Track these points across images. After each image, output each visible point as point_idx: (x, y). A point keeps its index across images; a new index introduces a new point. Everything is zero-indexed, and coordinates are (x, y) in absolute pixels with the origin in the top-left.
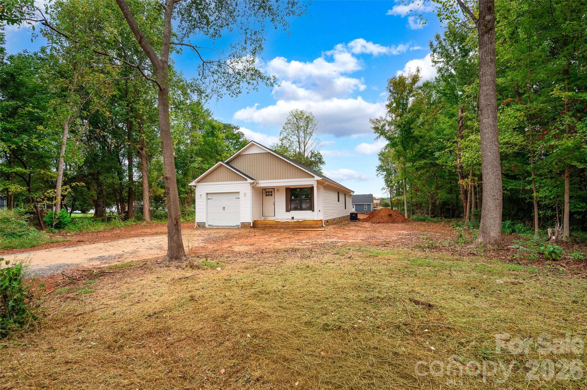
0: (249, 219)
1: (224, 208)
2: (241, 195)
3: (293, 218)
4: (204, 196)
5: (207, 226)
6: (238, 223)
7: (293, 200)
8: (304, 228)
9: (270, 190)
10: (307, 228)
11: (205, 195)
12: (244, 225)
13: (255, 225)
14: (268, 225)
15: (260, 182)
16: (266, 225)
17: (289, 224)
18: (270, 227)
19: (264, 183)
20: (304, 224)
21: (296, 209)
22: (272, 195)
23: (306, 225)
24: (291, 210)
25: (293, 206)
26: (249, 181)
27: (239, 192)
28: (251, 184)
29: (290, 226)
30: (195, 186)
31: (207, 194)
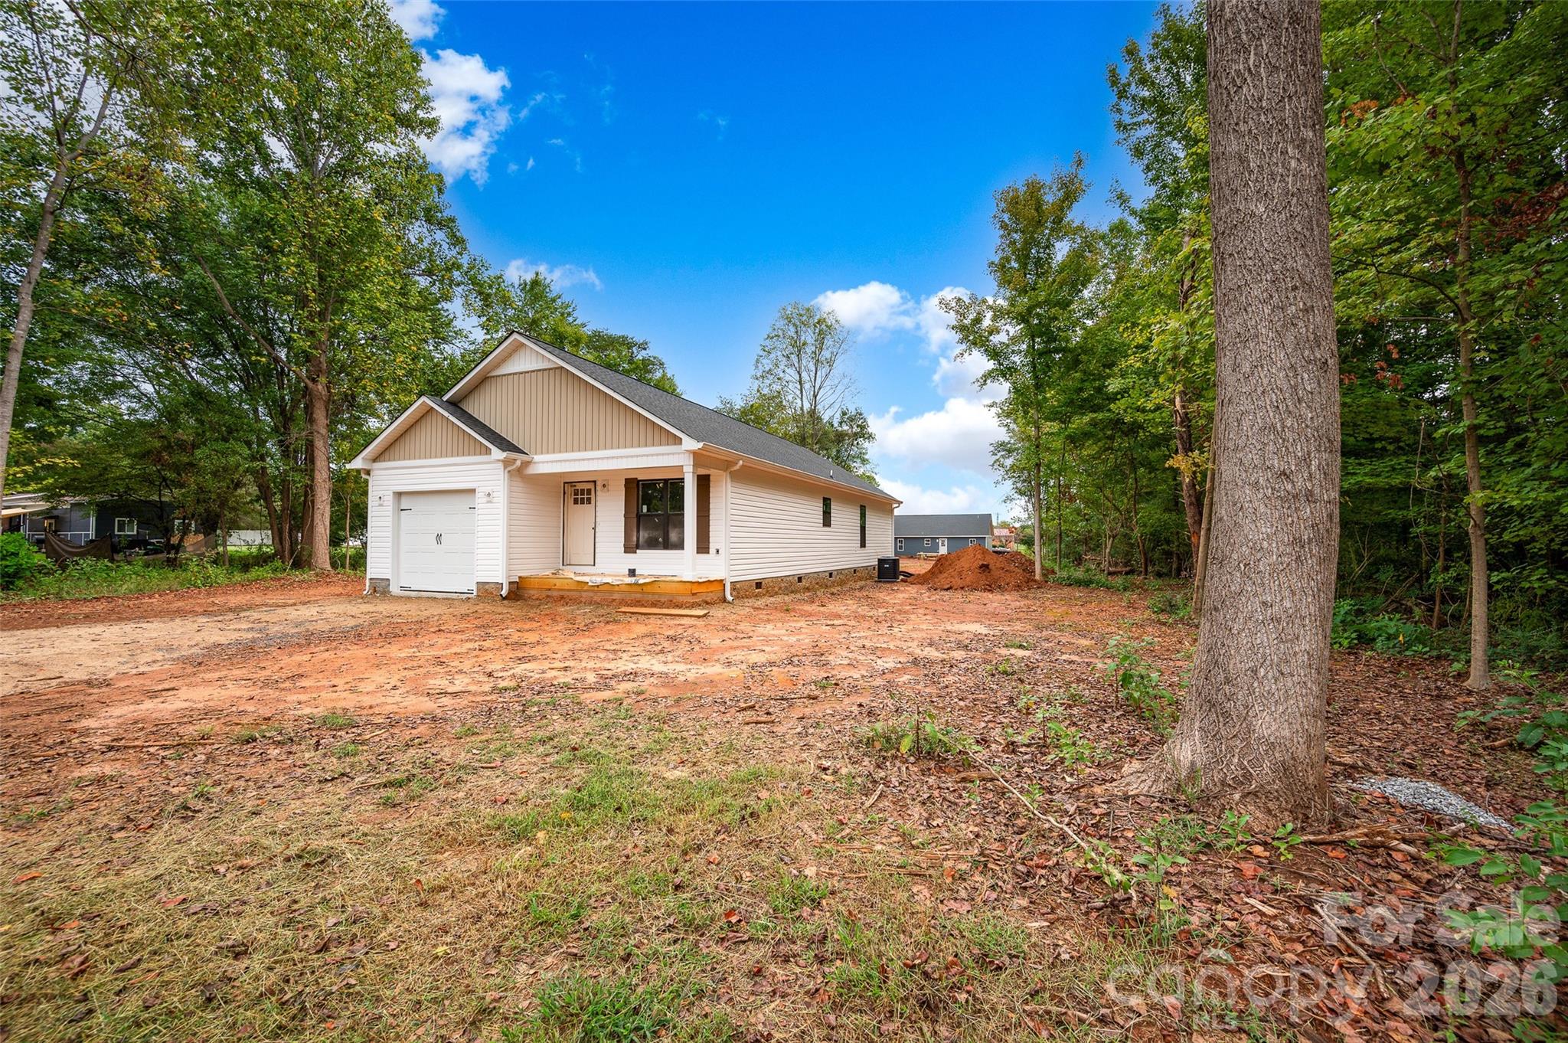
0: (498, 572)
1: (439, 537)
2: (480, 499)
3: (632, 573)
4: (389, 500)
5: (394, 589)
6: (465, 583)
7: (645, 515)
8: (654, 605)
9: (586, 486)
10: (662, 605)
11: (391, 498)
12: (486, 592)
13: (518, 592)
14: (555, 594)
15: (537, 458)
16: (549, 593)
17: (611, 592)
18: (562, 597)
19: (548, 463)
20: (654, 594)
21: (652, 544)
22: (589, 501)
23: (660, 594)
24: (638, 547)
25: (644, 535)
26: (497, 454)
27: (473, 491)
28: (506, 463)
29: (616, 596)
30: (368, 473)
31: (399, 495)
